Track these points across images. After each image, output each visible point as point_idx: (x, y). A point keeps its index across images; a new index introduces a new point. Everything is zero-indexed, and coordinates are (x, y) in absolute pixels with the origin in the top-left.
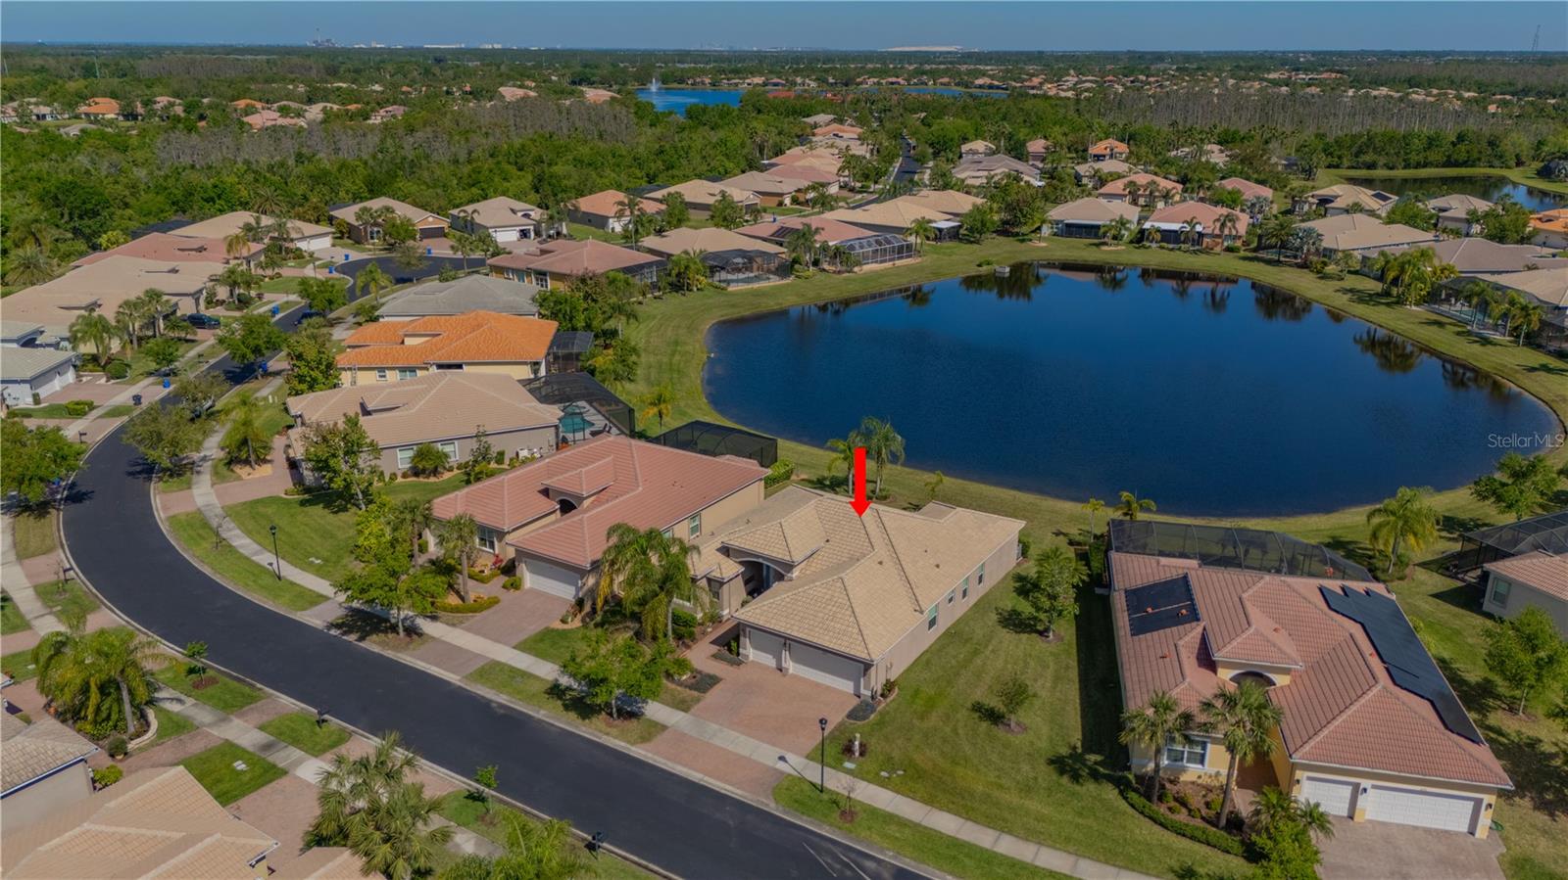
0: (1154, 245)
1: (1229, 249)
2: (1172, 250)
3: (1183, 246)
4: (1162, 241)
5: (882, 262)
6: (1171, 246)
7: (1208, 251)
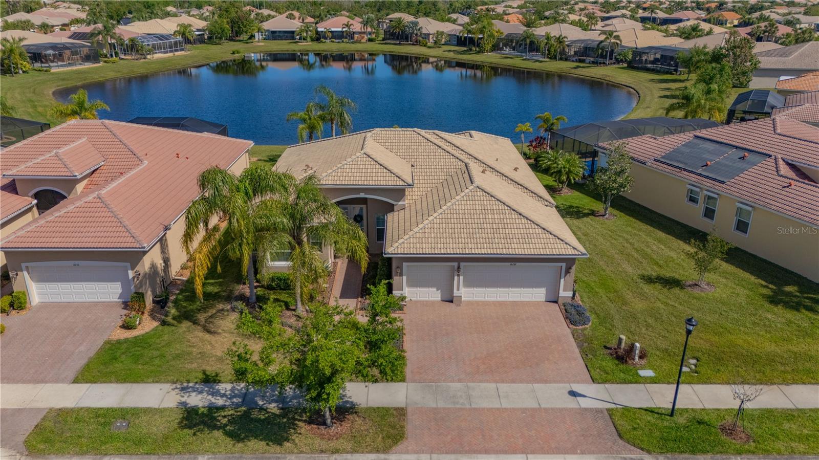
0: (328, 41)
1: (370, 40)
2: (338, 42)
3: (345, 40)
4: (332, 38)
5: (165, 52)
6: (337, 41)
7: (359, 42)
